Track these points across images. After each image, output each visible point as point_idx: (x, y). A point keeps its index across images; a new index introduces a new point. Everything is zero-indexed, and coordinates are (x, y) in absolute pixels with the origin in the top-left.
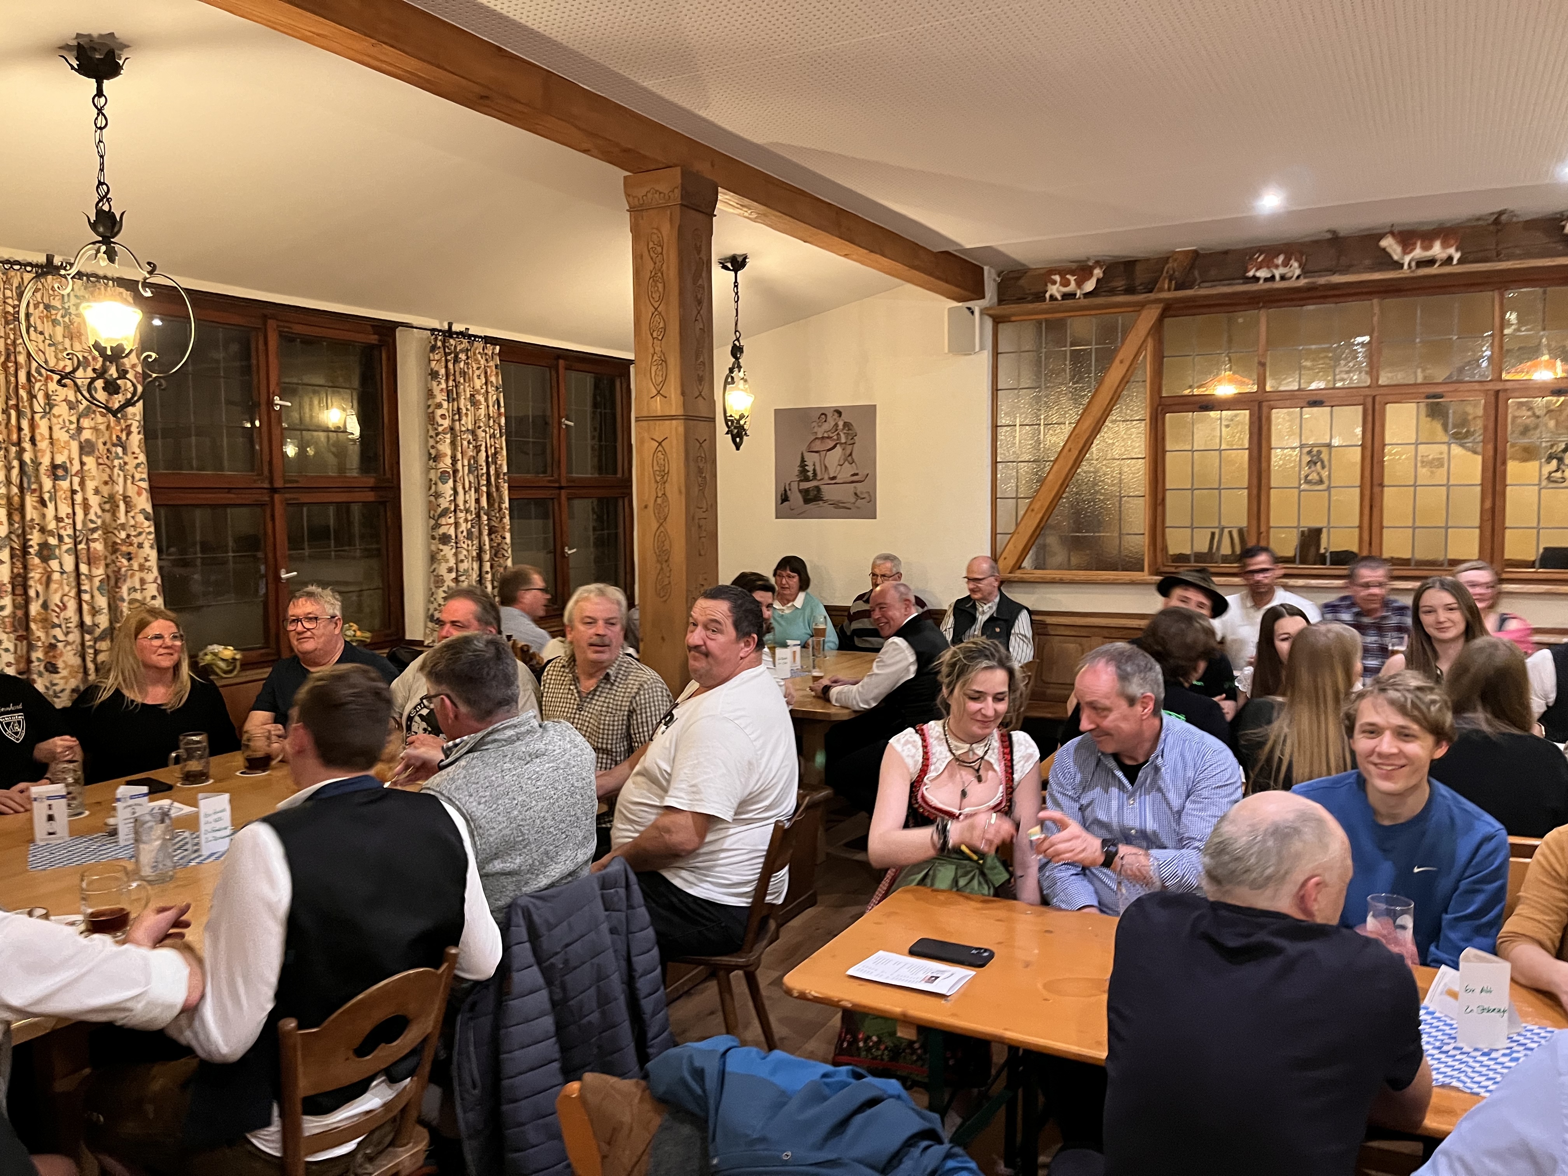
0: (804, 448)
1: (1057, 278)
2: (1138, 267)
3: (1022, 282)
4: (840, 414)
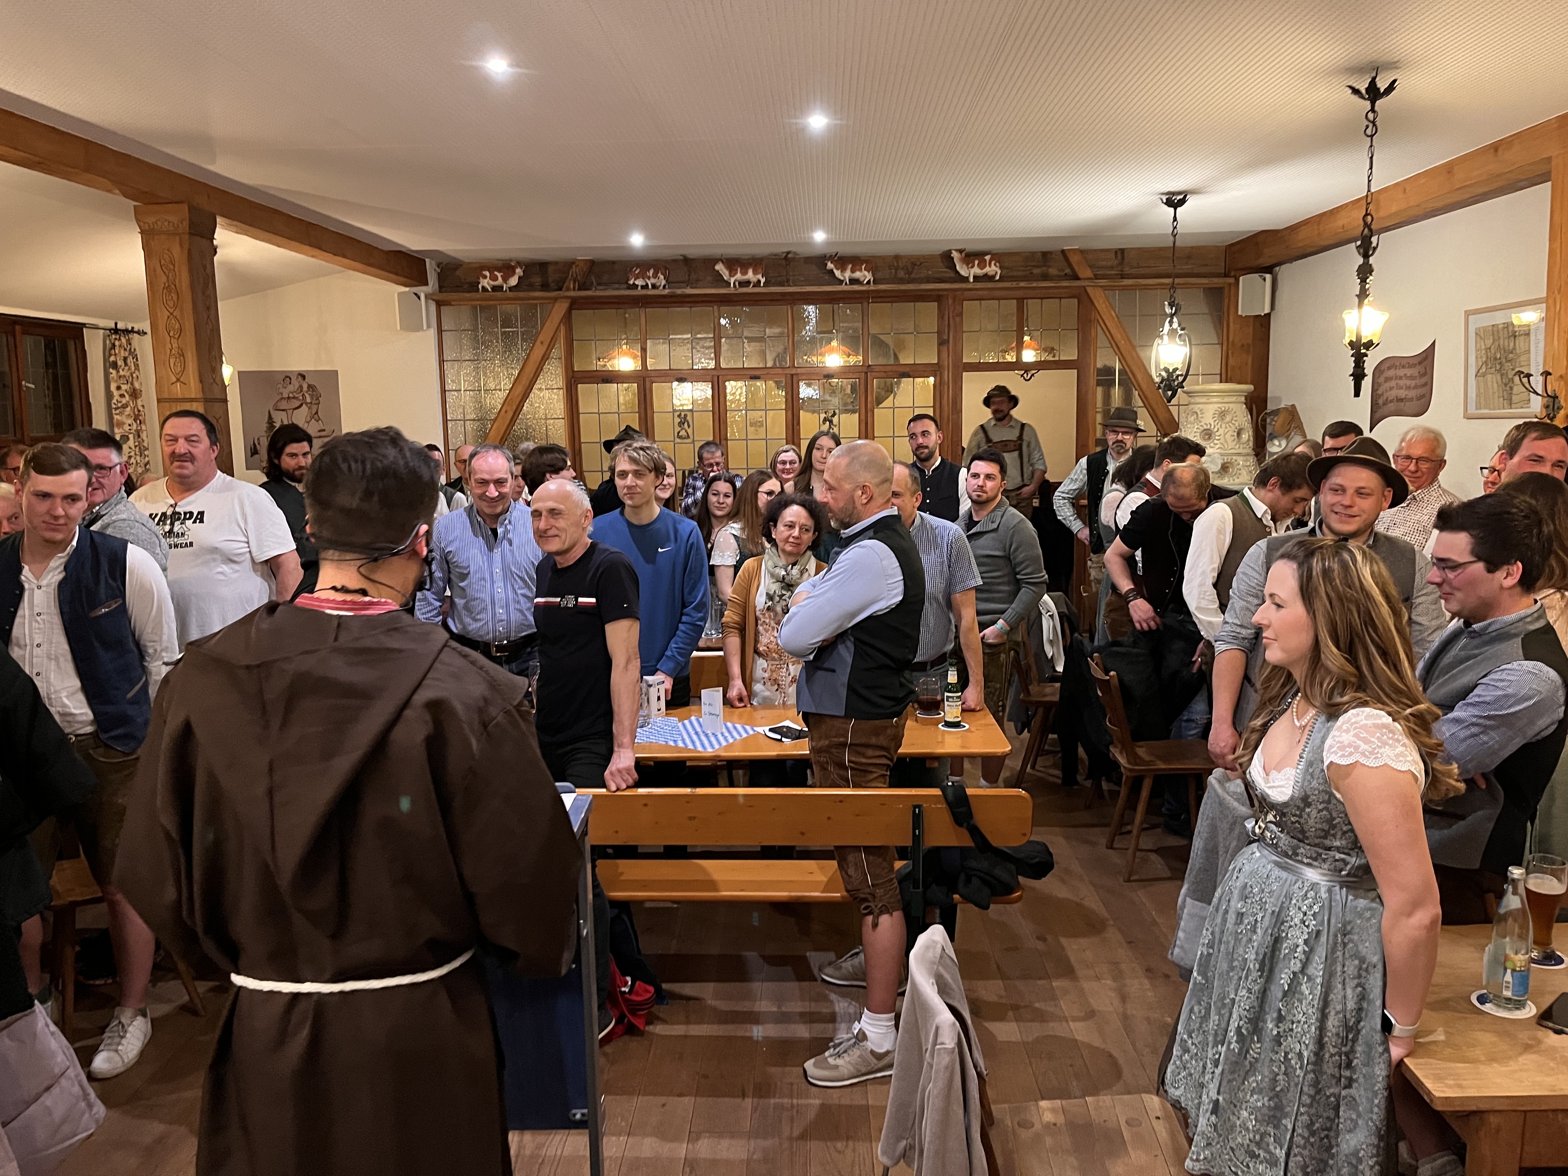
0: (271, 407)
1: (487, 273)
2: (551, 269)
3: (458, 273)
4: (304, 377)
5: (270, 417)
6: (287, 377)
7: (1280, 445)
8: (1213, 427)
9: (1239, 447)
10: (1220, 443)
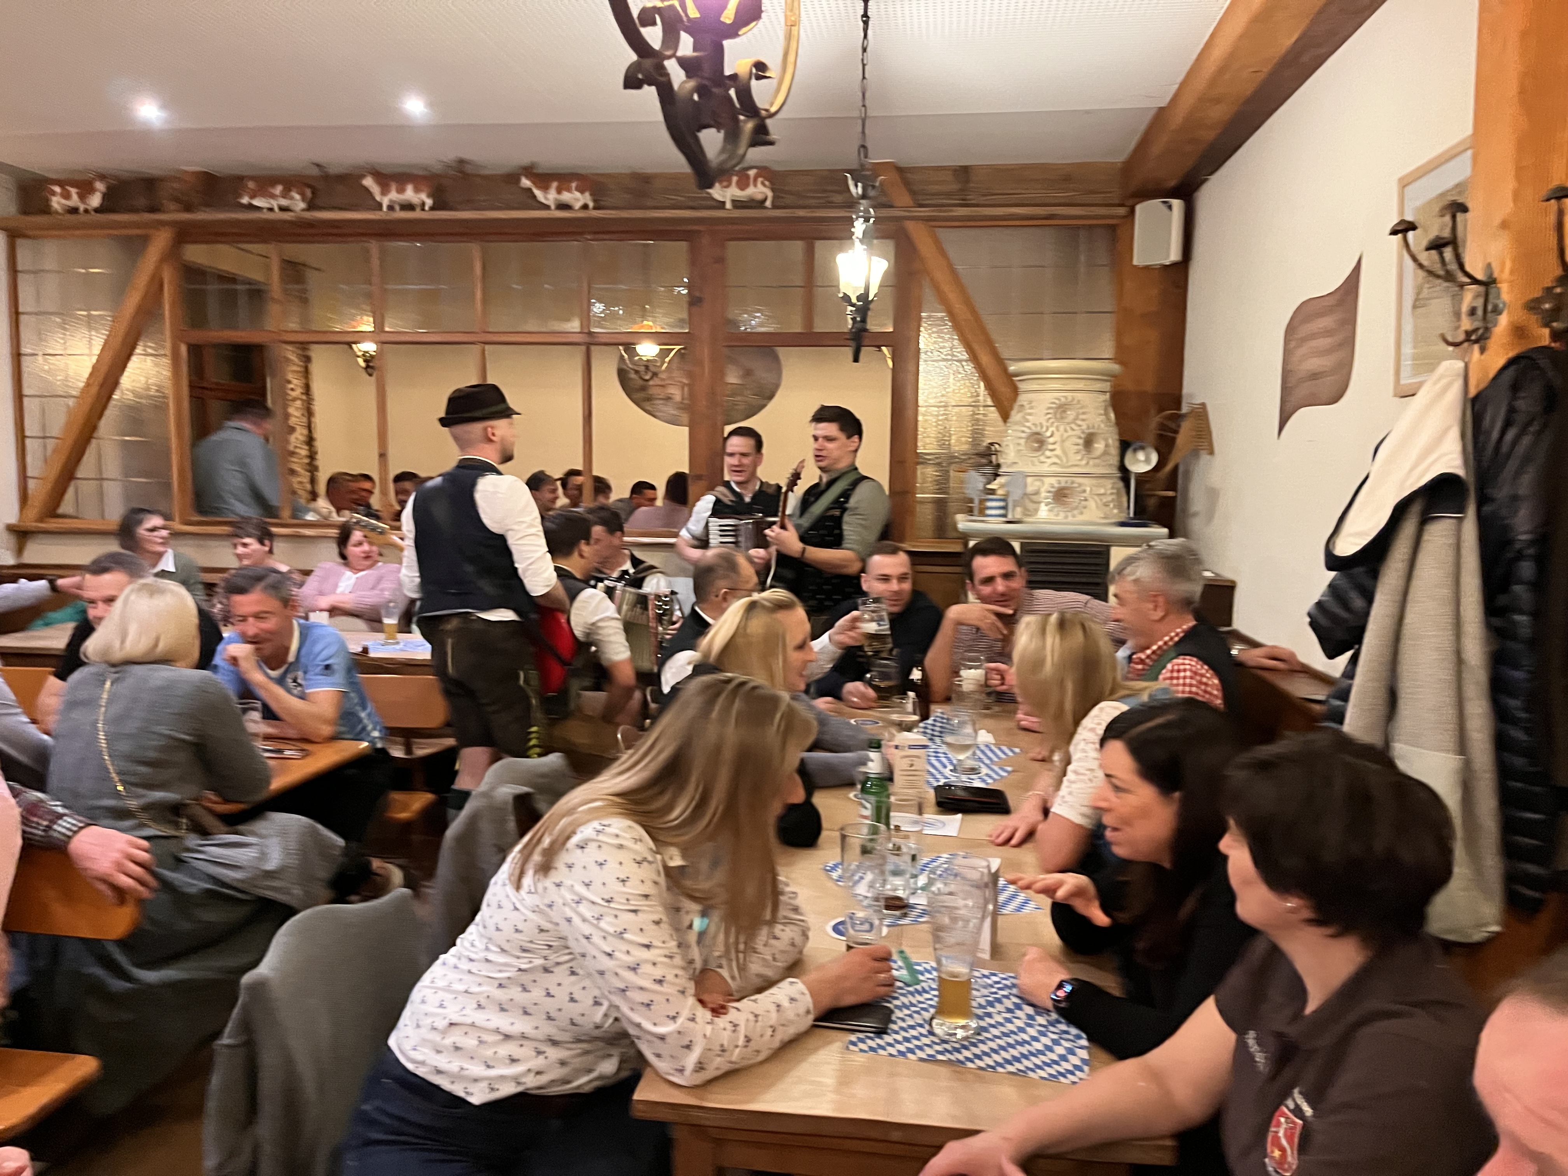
1: (56, 188)
2: (159, 187)
7: (1147, 461)
8: (1044, 429)
9: (1088, 463)
10: (1057, 456)
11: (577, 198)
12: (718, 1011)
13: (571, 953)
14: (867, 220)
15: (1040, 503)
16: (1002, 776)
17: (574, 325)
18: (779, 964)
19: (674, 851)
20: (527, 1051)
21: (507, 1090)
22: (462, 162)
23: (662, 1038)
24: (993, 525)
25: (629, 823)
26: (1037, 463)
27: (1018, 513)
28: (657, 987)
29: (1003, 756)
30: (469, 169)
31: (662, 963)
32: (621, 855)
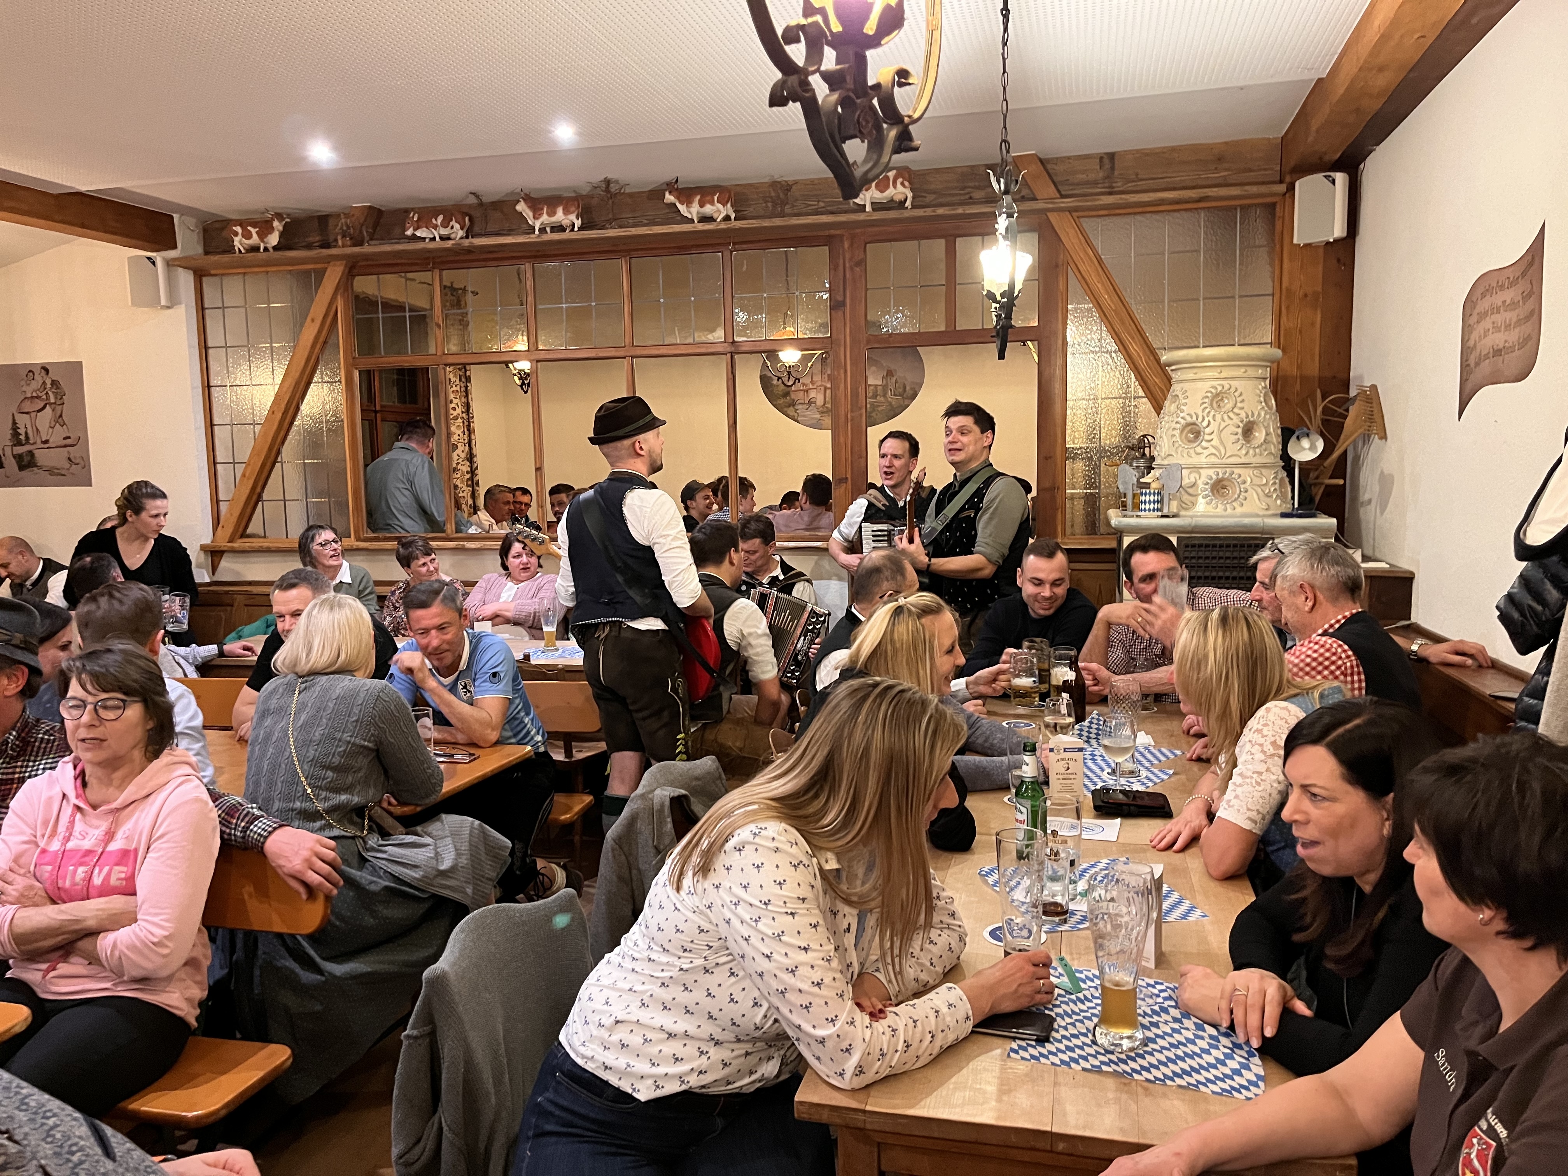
0: (14, 410)
1: (238, 229)
2: (331, 223)
4: (47, 371)
5: (14, 423)
6: (30, 371)
7: (1313, 448)
8: (1200, 419)
9: (1247, 453)
10: (1213, 447)
11: (719, 210)
12: (876, 1015)
13: (730, 954)
14: (1010, 216)
15: (1196, 496)
16: (1163, 780)
17: (719, 335)
18: (937, 968)
19: (830, 855)
20: (691, 1050)
21: (672, 1088)
22: (608, 182)
23: (822, 1041)
24: (1149, 520)
25: (783, 825)
26: (1193, 455)
27: (1174, 507)
28: (816, 989)
29: (1163, 758)
30: (614, 188)
31: (819, 966)
32: (778, 858)
